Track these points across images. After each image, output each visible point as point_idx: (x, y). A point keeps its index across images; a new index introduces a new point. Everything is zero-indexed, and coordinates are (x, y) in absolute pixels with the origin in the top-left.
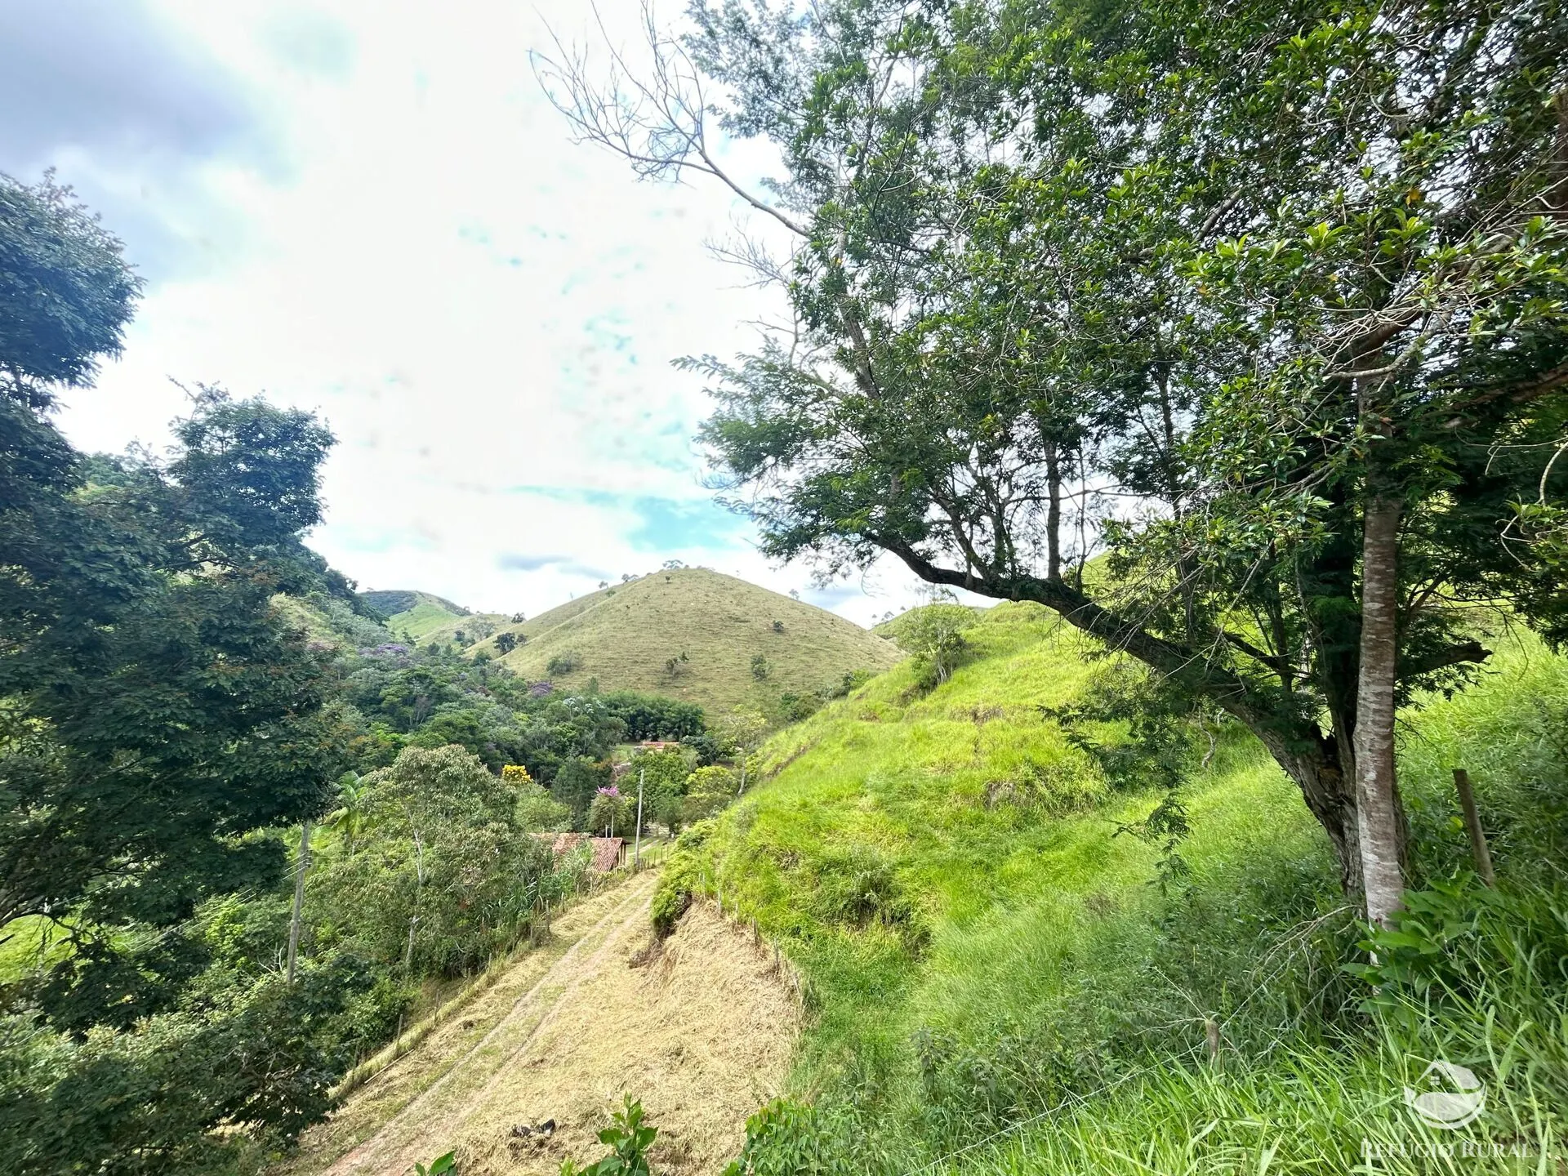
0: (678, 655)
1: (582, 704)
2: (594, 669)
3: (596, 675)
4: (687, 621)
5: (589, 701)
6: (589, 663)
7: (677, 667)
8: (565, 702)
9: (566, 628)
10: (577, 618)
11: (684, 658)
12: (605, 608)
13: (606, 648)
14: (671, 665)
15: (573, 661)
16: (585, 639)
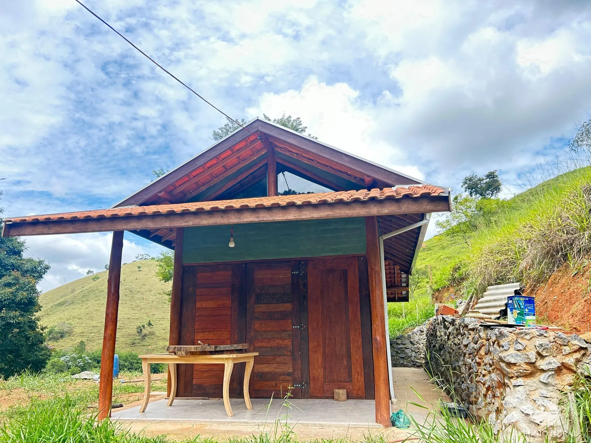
0: (145, 323)
1: (75, 359)
2: (82, 334)
3: (84, 339)
4: (152, 298)
5: (81, 357)
6: (78, 330)
7: (144, 332)
8: (62, 359)
9: (61, 304)
10: (69, 297)
11: (150, 324)
12: (91, 291)
13: (91, 319)
14: (140, 330)
15: (66, 329)
16: (76, 313)
